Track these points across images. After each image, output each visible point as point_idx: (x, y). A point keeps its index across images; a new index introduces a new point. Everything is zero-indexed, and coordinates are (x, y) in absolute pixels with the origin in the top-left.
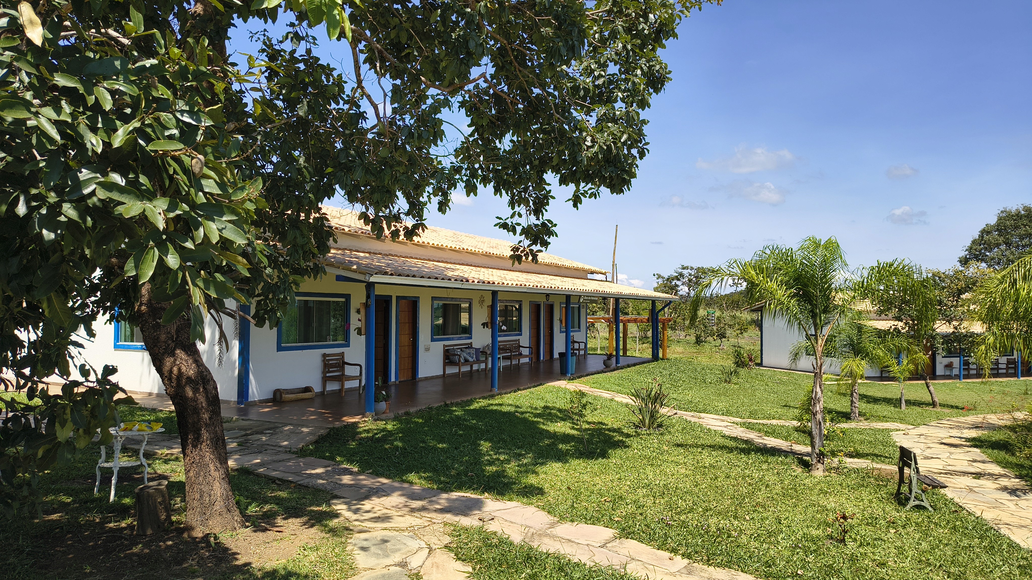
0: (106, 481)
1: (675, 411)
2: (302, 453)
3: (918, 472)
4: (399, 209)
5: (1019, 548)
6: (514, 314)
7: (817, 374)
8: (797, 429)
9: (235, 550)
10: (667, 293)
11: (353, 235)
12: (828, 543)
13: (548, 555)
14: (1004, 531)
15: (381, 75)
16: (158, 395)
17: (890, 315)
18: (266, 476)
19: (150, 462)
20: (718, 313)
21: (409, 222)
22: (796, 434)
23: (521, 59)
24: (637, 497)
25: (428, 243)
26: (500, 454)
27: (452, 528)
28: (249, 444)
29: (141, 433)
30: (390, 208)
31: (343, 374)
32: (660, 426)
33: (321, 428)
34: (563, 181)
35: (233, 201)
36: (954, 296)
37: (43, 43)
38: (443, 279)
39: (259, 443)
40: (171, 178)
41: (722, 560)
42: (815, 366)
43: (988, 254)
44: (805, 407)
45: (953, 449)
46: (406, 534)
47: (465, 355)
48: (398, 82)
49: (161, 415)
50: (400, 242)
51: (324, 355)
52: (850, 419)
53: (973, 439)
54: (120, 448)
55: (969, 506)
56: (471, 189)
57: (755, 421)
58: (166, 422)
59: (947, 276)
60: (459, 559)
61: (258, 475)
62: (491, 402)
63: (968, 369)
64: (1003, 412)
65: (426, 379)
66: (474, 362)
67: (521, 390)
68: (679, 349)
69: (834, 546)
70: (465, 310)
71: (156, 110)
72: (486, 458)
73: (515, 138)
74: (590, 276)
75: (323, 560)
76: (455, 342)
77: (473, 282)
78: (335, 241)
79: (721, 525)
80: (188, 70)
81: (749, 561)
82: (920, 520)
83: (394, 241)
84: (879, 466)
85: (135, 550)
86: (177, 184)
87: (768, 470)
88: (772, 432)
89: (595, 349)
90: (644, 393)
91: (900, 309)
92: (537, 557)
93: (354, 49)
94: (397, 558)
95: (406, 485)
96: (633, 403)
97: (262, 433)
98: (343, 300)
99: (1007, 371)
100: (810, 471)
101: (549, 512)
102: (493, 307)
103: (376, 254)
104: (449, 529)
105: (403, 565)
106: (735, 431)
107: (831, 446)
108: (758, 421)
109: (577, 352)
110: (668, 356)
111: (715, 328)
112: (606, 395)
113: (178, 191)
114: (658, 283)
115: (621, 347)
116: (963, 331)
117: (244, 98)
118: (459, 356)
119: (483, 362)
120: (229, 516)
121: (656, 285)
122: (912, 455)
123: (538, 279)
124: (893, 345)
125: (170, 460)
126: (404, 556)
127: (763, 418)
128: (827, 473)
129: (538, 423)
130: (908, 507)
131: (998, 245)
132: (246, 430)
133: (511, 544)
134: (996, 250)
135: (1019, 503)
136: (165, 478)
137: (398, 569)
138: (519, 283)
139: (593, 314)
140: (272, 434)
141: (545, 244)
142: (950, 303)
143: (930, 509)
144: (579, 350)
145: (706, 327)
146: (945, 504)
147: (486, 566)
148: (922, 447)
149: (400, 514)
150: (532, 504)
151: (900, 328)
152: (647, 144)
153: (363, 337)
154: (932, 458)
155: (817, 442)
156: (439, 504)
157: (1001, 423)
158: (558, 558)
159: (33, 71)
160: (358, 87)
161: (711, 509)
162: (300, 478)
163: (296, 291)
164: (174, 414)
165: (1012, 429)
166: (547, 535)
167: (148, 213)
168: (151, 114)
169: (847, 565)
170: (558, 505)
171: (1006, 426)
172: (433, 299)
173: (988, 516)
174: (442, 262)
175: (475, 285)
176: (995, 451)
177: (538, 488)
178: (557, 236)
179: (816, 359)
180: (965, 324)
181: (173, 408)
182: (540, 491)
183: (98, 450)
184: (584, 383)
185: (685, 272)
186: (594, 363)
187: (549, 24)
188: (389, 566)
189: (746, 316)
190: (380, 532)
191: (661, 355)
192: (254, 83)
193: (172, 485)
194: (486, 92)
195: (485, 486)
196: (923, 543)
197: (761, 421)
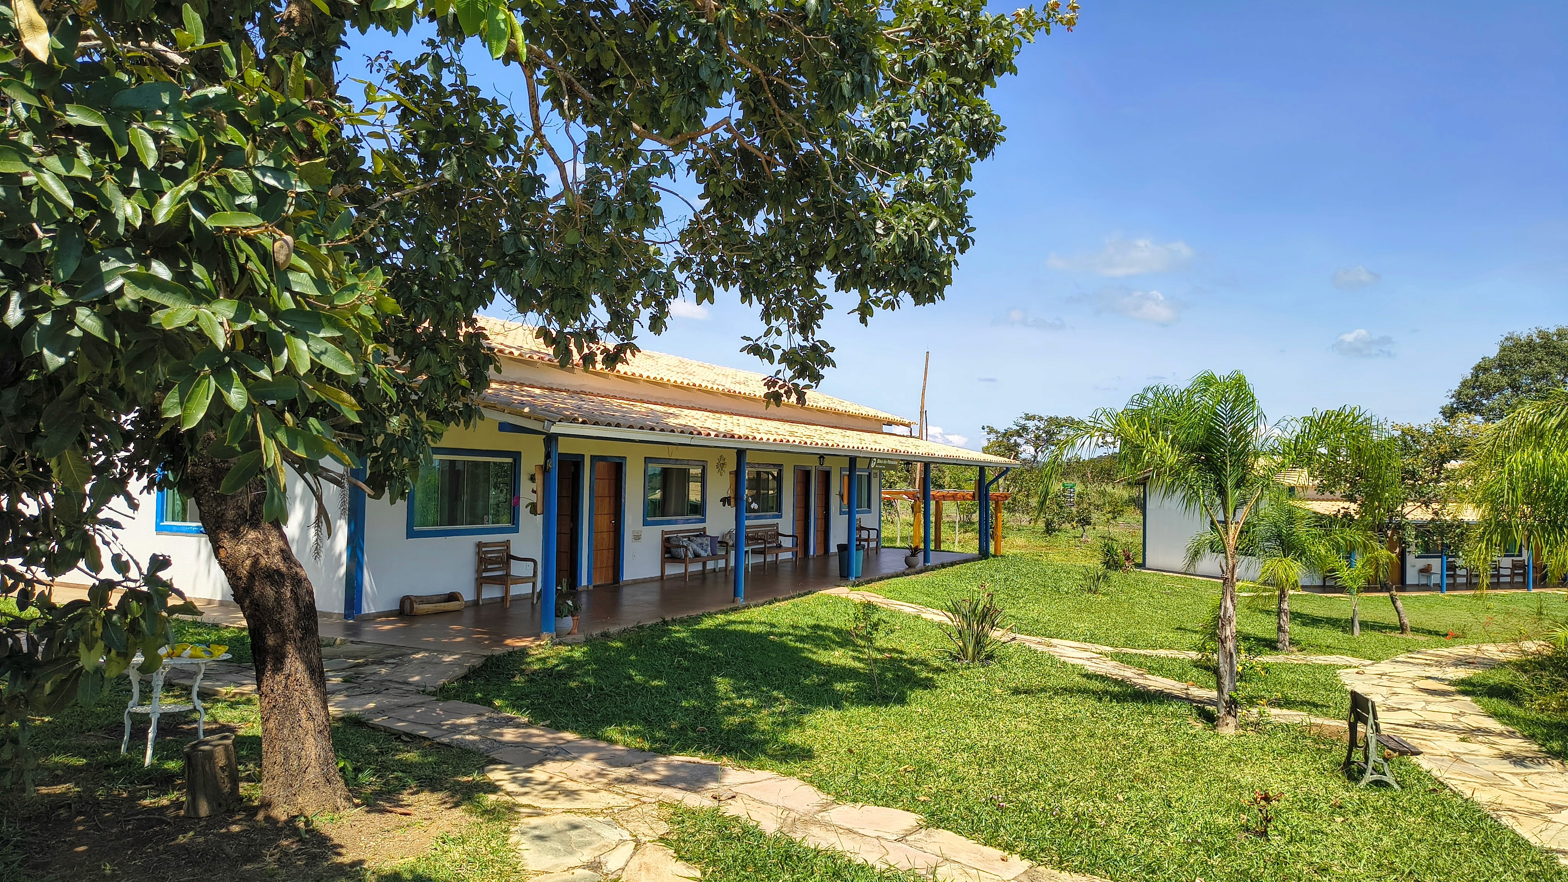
0: (139, 734)
1: (1013, 635)
2: (443, 693)
3: (1378, 730)
4: (595, 322)
5: (1529, 847)
6: (771, 486)
7: (1227, 581)
8: (1196, 664)
9: (336, 841)
10: (1003, 456)
11: (525, 361)
12: (1242, 836)
13: (817, 853)
14: (1506, 820)
15: (569, 119)
16: (222, 604)
17: (1338, 494)
18: (386, 730)
19: (207, 705)
20: (1079, 488)
21: (611, 341)
22: (1195, 672)
23: (782, 96)
24: (954, 766)
25: (641, 376)
26: (746, 697)
27: (672, 811)
28: (360, 680)
29: (195, 661)
30: (581, 321)
31: (508, 575)
32: (990, 657)
33: (472, 655)
34: (841, 285)
35: (335, 307)
36: (1434, 465)
37: (50, 58)
38: (662, 430)
39: (376, 678)
40: (243, 269)
41: (1081, 862)
42: (1225, 568)
43: (1484, 402)
44: (1210, 631)
45: (1430, 698)
46: (601, 819)
47: (695, 547)
48: (597, 129)
49: (227, 634)
50: (597, 374)
51: (479, 545)
52: (1276, 648)
53: (1462, 682)
54: (161, 683)
55: (1454, 782)
56: (704, 294)
57: (1134, 651)
58: (234, 644)
59: (1423, 435)
60: (681, 858)
61: (375, 728)
62: (732, 617)
63: (1453, 576)
64: (1505, 641)
65: (635, 582)
66: (709, 558)
67: (779, 601)
68: (1020, 541)
69: (1251, 842)
70: (695, 479)
71: (222, 165)
72: (724, 704)
73: (771, 217)
74: (886, 429)
75: (472, 858)
76: (681, 526)
77: (709, 434)
78: (498, 370)
79: (1080, 809)
80: (273, 103)
81: (1122, 864)
82: (1381, 802)
83: (586, 370)
84: (1319, 721)
85: (181, 839)
86: (252, 279)
87: (1152, 726)
88: (1160, 668)
89: (893, 540)
90: (966, 607)
91: (1353, 484)
92: (801, 855)
93: (529, 78)
94: (586, 856)
95: (602, 744)
96: (950, 623)
97: (380, 663)
98: (510, 460)
99: (1512, 579)
100: (1215, 727)
101: (819, 787)
102: (738, 474)
103: (560, 391)
104: (666, 812)
105: (595, 866)
106: (1105, 666)
107: (1247, 689)
108: (1138, 651)
109: (866, 543)
110: (1003, 551)
111: (1074, 509)
112: (908, 609)
113: (252, 290)
114: (989, 440)
115: (932, 537)
116: (1448, 518)
117: (360, 150)
118: (686, 547)
119: (721, 557)
120: (329, 790)
121: (985, 444)
122: (1370, 704)
123: (808, 433)
124: (1342, 538)
125: (238, 703)
126: (597, 853)
127: (1146, 647)
128: (1241, 731)
129: (802, 650)
130: (1363, 783)
131: (1500, 389)
132: (356, 658)
133: (762, 835)
134: (1497, 396)
135: (1529, 778)
136: (232, 730)
137: (587, 872)
138: (778, 438)
139: (890, 487)
140: (397, 664)
141: (817, 378)
142: (1427, 476)
143: (1396, 786)
144: (867, 540)
145: (1061, 507)
146: (1418, 779)
147: (723, 869)
148: (1384, 693)
149: (591, 788)
150: (794, 774)
151: (1352, 513)
152: (972, 229)
153: (539, 518)
154: (1400, 709)
155: (1227, 683)
156: (654, 772)
157: (1503, 657)
158: (832, 858)
159: (35, 103)
160: (534, 136)
161: (1065, 785)
162: (438, 733)
163: (433, 445)
164: (245, 633)
165: (1521, 667)
166: (816, 822)
167: (203, 323)
168: (216, 170)
169: (1270, 870)
170: (834, 776)
171: (1509, 662)
172: (647, 460)
173: (1484, 797)
174: (662, 404)
175: (712, 439)
176: (1494, 700)
177: (803, 749)
178: (834, 366)
179: (1226, 558)
180: (1451, 506)
181: (244, 623)
182: (805, 754)
183: (128, 687)
184: (876, 591)
185: (1031, 424)
186: (891, 561)
187: (826, 46)
188: (574, 868)
189: (1121, 492)
190: (560, 816)
191: (992, 550)
192: (373, 125)
193: (241, 742)
194: (728, 146)
195: (723, 746)
196: (1385, 839)
197: (1142, 652)
